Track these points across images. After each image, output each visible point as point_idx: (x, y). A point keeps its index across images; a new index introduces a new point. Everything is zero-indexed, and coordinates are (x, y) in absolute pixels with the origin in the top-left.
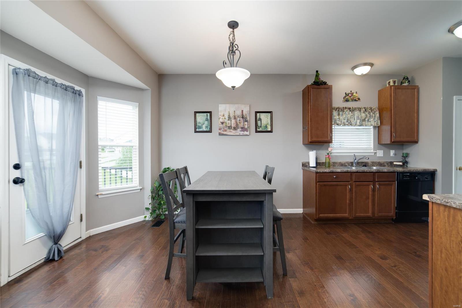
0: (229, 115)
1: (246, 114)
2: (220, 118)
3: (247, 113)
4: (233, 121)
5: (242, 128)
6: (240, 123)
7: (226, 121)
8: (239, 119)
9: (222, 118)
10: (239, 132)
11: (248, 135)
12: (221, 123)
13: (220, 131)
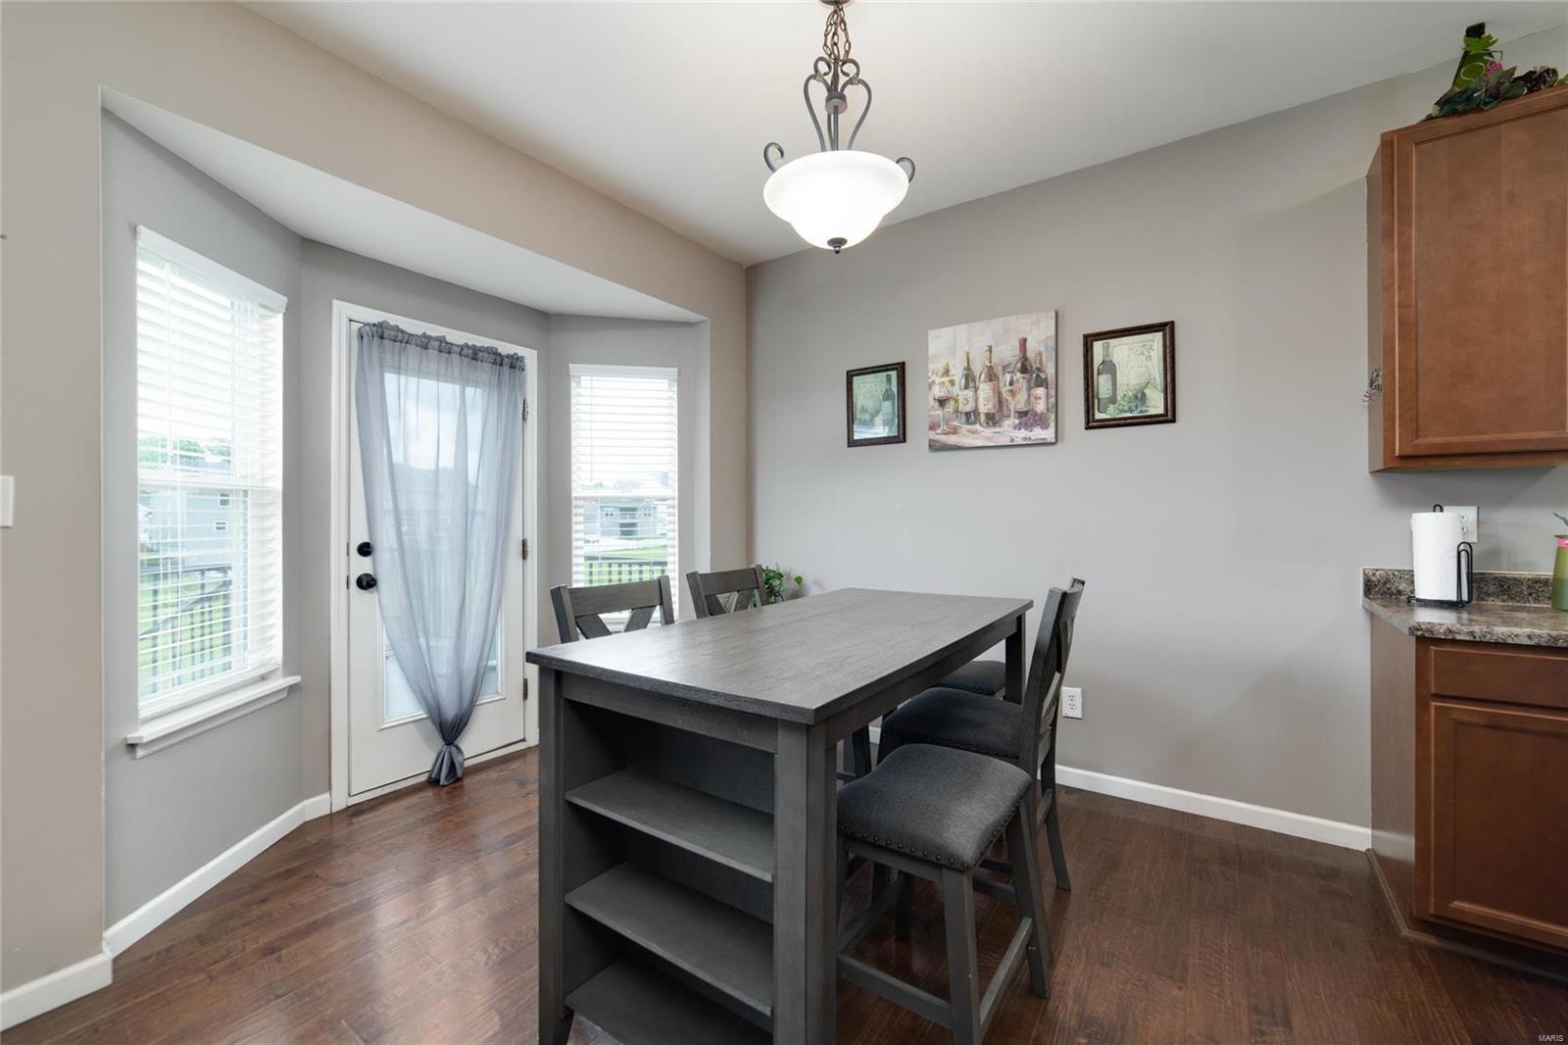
0: (968, 368)
1: (1040, 354)
2: (933, 382)
3: (1043, 349)
4: (985, 390)
5: (1022, 414)
6: (1013, 393)
7: (956, 390)
8: (1008, 377)
9: (942, 383)
10: (1009, 431)
11: (1049, 441)
12: (937, 404)
13: (932, 435)
